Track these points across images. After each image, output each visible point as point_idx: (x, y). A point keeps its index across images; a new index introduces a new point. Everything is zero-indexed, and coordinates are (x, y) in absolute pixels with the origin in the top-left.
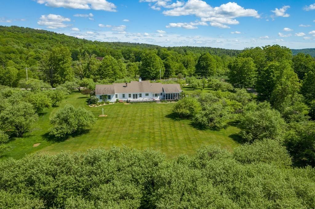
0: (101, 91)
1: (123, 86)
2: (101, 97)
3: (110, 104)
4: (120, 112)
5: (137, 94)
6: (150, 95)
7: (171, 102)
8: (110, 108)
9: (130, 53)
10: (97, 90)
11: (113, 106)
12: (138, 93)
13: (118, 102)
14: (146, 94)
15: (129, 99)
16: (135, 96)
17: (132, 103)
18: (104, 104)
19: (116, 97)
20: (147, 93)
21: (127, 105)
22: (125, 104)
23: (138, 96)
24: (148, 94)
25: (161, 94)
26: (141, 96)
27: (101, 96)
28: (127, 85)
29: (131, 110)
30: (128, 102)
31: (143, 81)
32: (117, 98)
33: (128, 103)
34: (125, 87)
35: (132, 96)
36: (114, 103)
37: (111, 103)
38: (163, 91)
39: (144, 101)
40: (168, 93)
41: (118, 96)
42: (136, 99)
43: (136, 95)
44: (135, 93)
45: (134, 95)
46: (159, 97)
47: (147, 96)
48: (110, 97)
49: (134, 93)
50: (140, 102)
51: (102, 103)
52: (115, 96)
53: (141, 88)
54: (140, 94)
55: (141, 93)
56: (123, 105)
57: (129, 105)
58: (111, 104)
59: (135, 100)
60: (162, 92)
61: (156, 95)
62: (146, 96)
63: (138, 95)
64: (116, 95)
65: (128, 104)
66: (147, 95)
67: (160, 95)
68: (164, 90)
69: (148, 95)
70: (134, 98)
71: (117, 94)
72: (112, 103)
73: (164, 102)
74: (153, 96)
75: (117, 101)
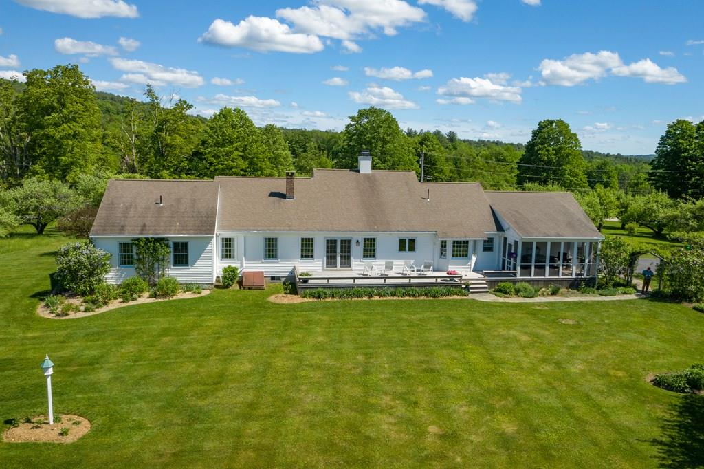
0: (132, 213)
1: (272, 194)
2: (127, 255)
3: (181, 295)
4: (220, 380)
5: (349, 241)
6: (427, 250)
7: (554, 293)
8: (165, 332)
9: (306, 142)
10: (112, 205)
11: (190, 319)
12: (358, 235)
13: (235, 286)
14: (402, 242)
15: (304, 267)
16: (339, 251)
17: (320, 292)
18: (144, 299)
19: (228, 253)
20: (407, 235)
21: (293, 307)
22: (272, 299)
23: (357, 250)
24: (412, 241)
25: (488, 246)
26: (370, 250)
27: (125, 247)
28: (291, 189)
29: (317, 358)
30: (293, 284)
31: (382, 175)
32: (228, 263)
33: (294, 291)
34: (283, 196)
35: (320, 248)
36: (205, 293)
37: (188, 288)
38: (500, 228)
39: (397, 286)
40: (535, 236)
41: (238, 247)
42: (345, 273)
43: (346, 244)
44: (339, 235)
45: (331, 244)
46: (474, 258)
47: (407, 253)
48: (182, 255)
49: (332, 235)
50: (371, 286)
51: (128, 291)
52: (215, 246)
53: (373, 208)
54: (365, 240)
55: (370, 234)
56: (262, 306)
57: (301, 307)
58: (189, 295)
59: (340, 274)
60: (491, 231)
61: (461, 250)
62: (403, 253)
63: (353, 244)
64: (228, 243)
65: (297, 300)
66: (407, 245)
67: (480, 247)
68: (505, 225)
69: (412, 248)
70: (331, 261)
71: (227, 234)
72: (199, 287)
73: (518, 292)
74: (443, 253)
75: (230, 278)
